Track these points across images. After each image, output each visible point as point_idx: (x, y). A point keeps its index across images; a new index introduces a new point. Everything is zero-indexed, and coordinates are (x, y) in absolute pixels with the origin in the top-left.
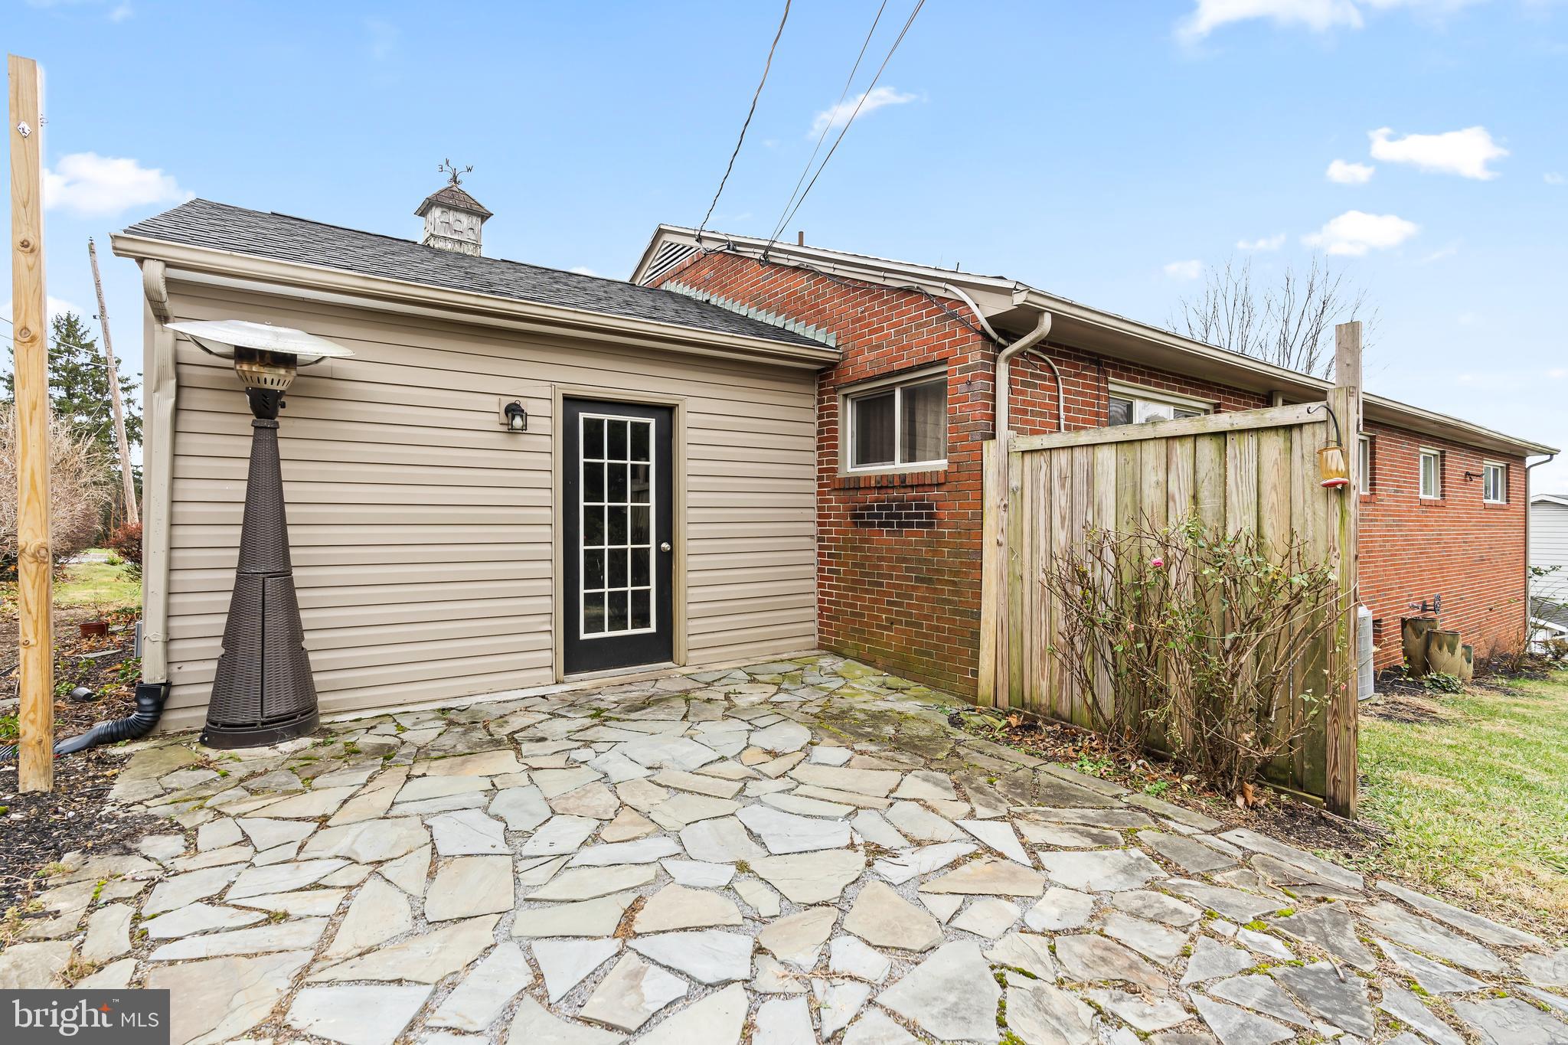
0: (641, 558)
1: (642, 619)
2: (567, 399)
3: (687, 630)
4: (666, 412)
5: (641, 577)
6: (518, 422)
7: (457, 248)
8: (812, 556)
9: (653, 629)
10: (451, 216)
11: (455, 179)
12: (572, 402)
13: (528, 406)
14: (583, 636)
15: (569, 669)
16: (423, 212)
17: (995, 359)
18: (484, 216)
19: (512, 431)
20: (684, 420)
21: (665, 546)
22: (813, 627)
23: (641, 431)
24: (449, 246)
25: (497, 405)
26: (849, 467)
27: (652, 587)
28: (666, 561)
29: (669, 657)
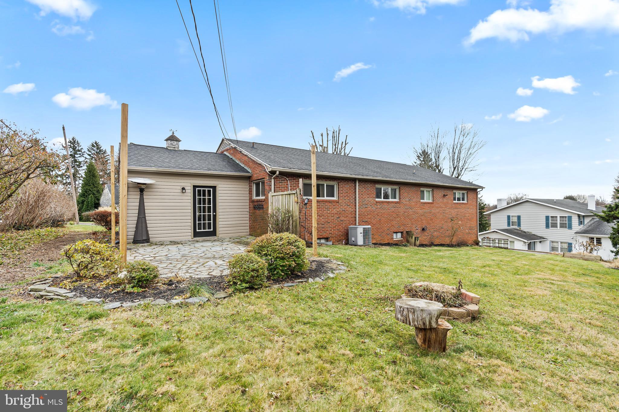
0: (209, 216)
1: (209, 228)
2: (194, 186)
3: (219, 230)
4: (214, 188)
5: (209, 219)
6: (184, 191)
7: (174, 149)
8: (248, 216)
9: (212, 230)
10: (172, 142)
11: (173, 133)
12: (195, 187)
13: (186, 188)
14: (197, 231)
15: (195, 236)
16: (167, 140)
17: (271, 178)
18: (179, 141)
19: (183, 192)
20: (218, 189)
21: (214, 213)
22: (248, 230)
23: (209, 191)
24: (172, 148)
25: (180, 188)
26: (255, 198)
27: (212, 222)
28: (215, 217)
29: (216, 235)
